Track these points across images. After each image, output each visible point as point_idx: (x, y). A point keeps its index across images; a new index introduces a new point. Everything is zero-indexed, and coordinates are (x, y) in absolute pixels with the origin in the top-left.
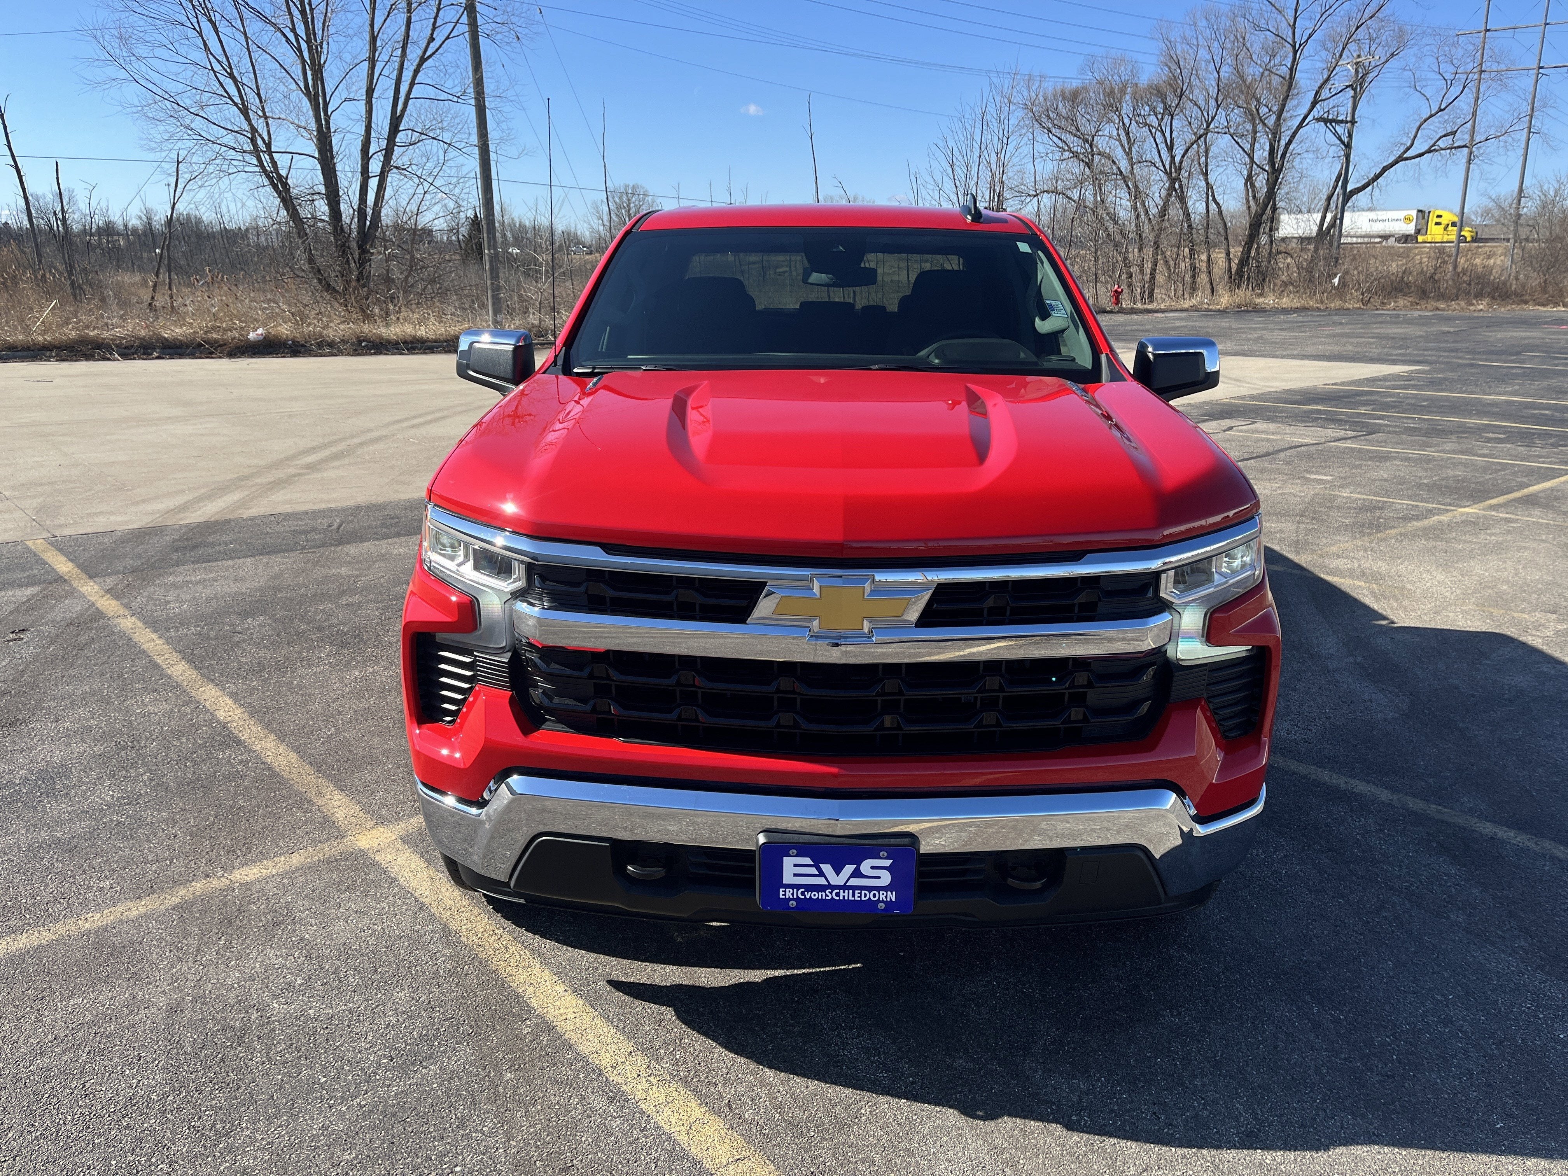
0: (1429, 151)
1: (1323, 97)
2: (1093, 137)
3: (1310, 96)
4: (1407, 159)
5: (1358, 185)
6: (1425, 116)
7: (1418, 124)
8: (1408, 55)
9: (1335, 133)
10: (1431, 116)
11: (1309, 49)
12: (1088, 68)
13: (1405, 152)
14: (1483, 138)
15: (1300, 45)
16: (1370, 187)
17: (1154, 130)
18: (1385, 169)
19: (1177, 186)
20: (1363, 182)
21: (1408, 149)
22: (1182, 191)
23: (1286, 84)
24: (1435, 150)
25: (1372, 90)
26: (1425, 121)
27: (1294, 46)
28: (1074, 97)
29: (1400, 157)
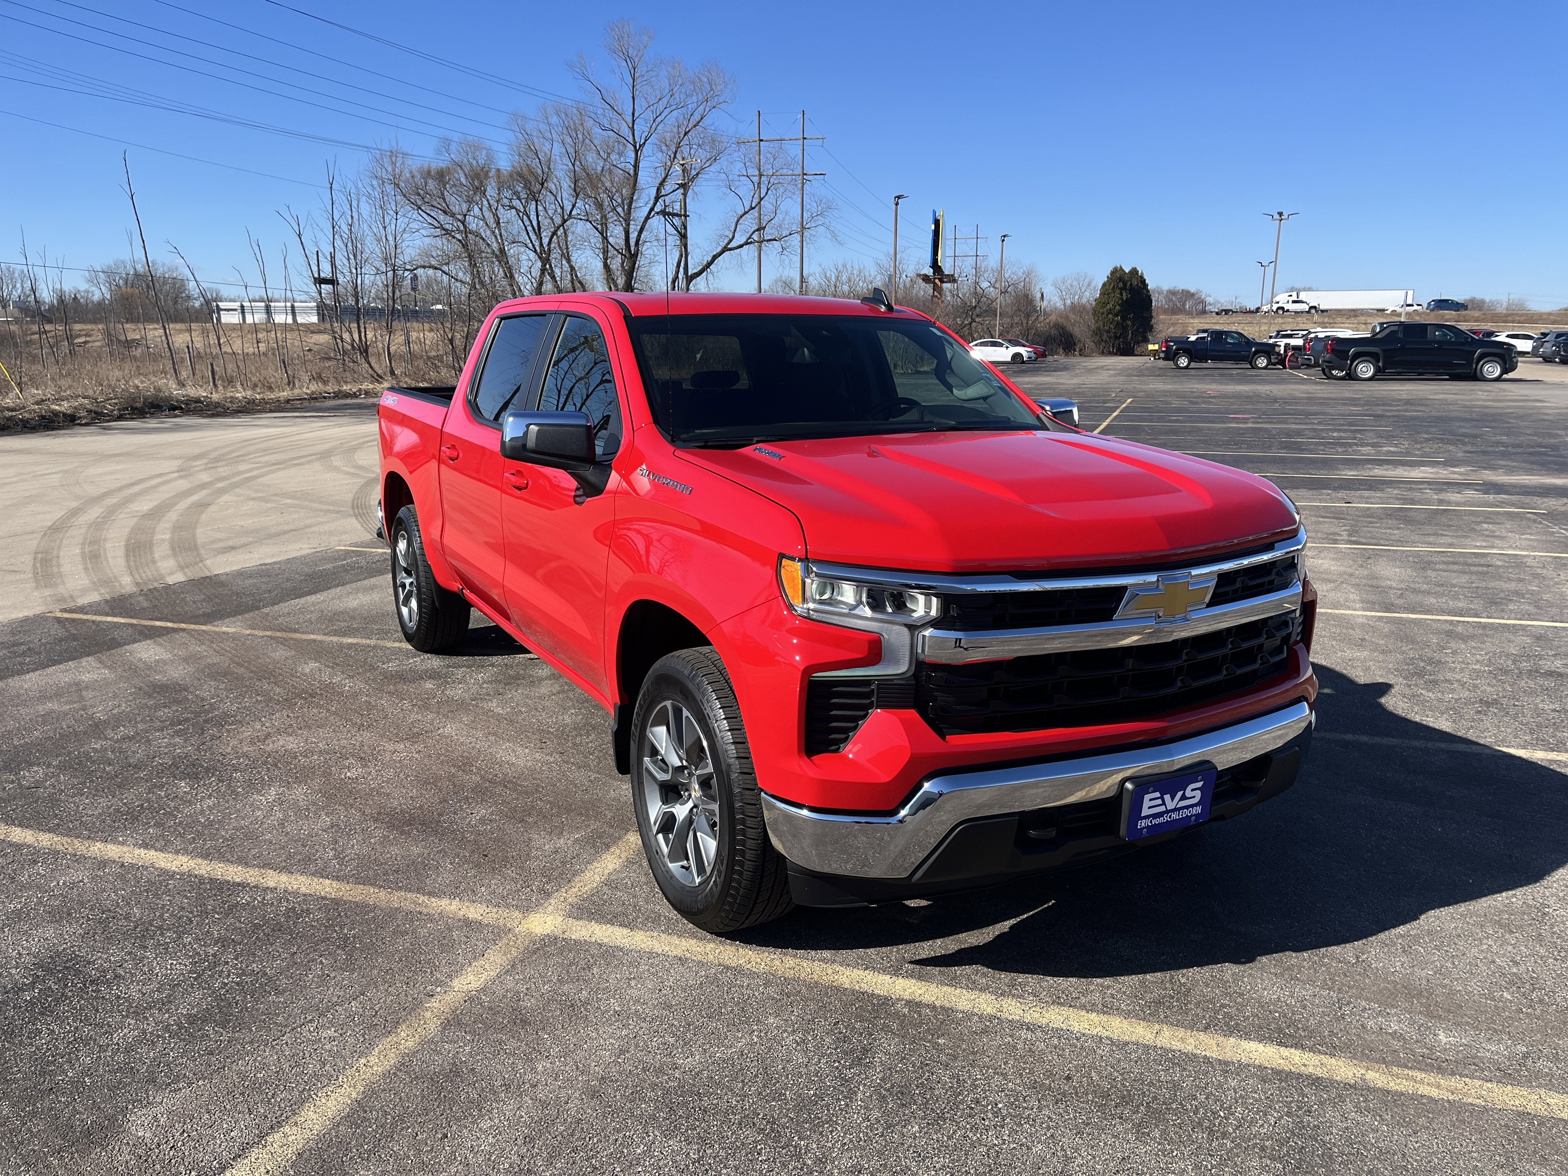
0: (747, 243)
1: (663, 193)
2: (465, 215)
3: (653, 192)
4: (731, 249)
5: (695, 271)
6: (741, 212)
7: (736, 219)
8: (723, 162)
9: (673, 225)
10: (746, 213)
11: (647, 149)
12: (444, 150)
13: (729, 243)
14: (787, 233)
15: (640, 146)
16: (705, 273)
17: (521, 214)
18: (715, 257)
19: (548, 266)
20: (700, 268)
21: (731, 241)
22: (552, 270)
23: (632, 179)
24: (751, 243)
25: (694, 188)
26: (741, 217)
27: (635, 147)
28: (441, 176)
29: (725, 247)
